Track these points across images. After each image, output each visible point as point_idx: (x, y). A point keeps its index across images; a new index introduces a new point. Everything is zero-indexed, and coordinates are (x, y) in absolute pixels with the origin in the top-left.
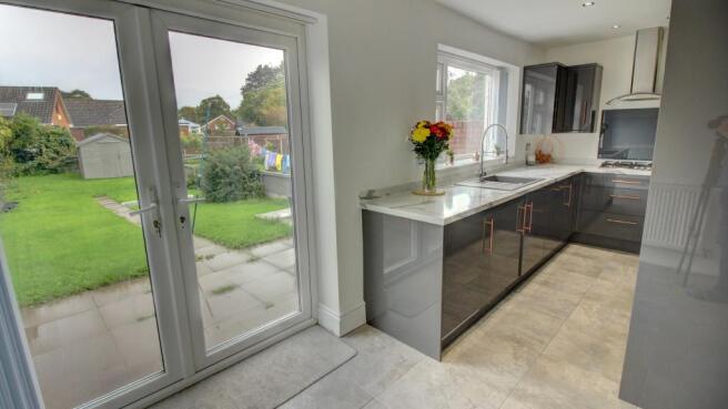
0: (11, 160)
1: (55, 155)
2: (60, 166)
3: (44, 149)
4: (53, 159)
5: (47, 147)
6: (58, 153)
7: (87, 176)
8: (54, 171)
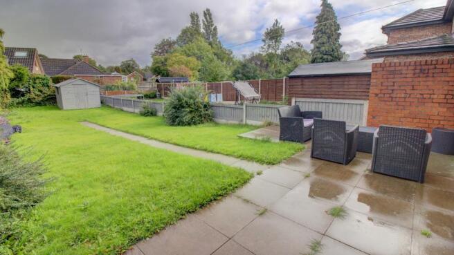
0: (9, 95)
1: (39, 93)
2: (42, 101)
3: (32, 89)
4: (38, 95)
5: (34, 87)
6: (41, 91)
7: (64, 108)
8: (39, 104)
